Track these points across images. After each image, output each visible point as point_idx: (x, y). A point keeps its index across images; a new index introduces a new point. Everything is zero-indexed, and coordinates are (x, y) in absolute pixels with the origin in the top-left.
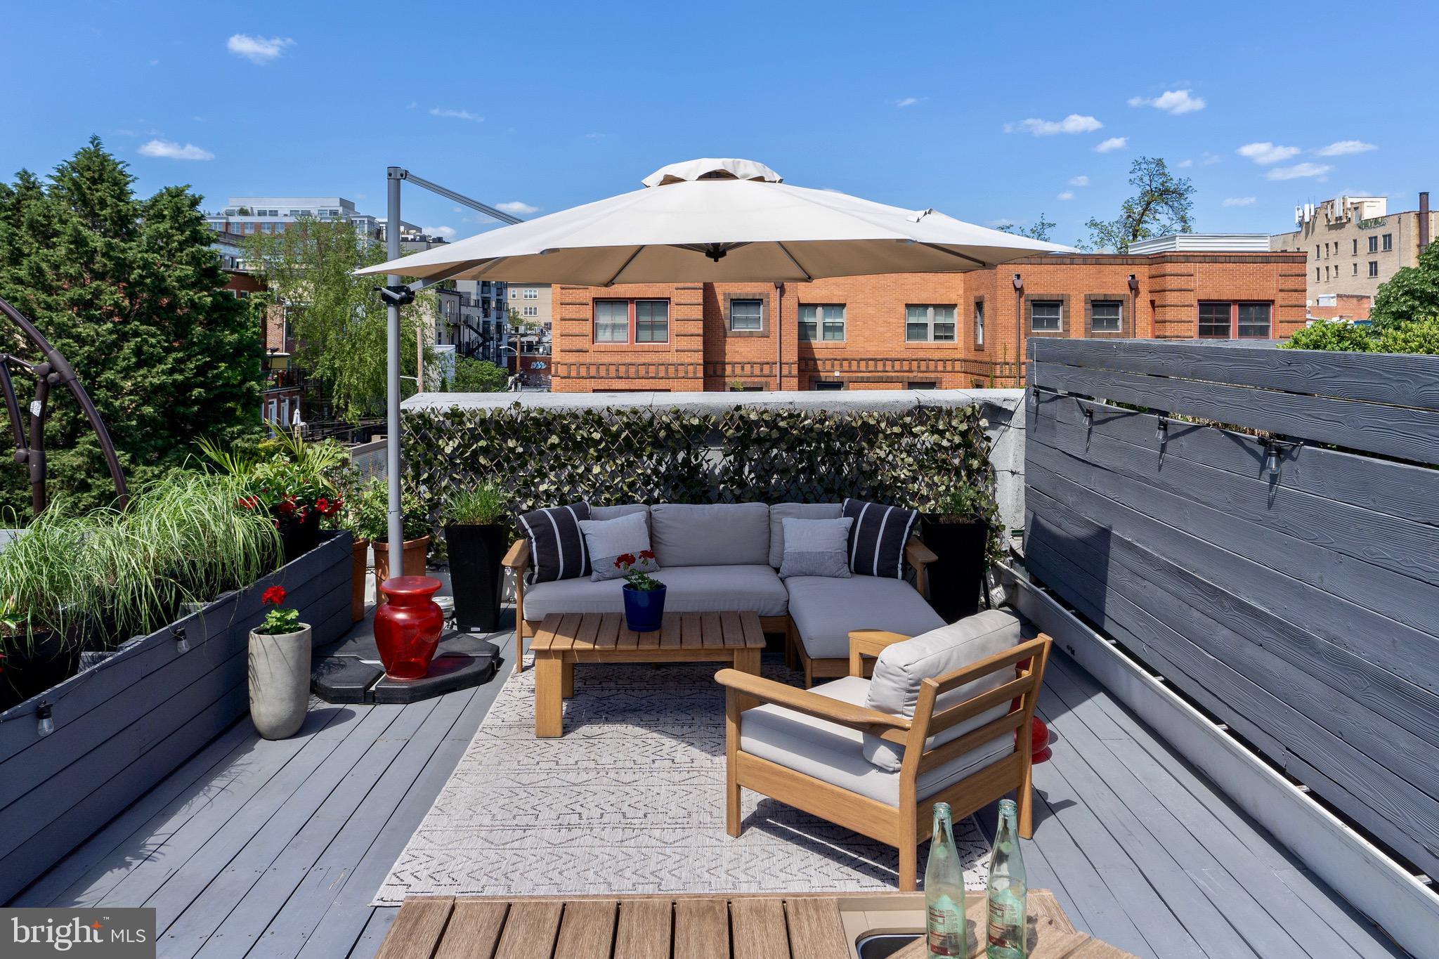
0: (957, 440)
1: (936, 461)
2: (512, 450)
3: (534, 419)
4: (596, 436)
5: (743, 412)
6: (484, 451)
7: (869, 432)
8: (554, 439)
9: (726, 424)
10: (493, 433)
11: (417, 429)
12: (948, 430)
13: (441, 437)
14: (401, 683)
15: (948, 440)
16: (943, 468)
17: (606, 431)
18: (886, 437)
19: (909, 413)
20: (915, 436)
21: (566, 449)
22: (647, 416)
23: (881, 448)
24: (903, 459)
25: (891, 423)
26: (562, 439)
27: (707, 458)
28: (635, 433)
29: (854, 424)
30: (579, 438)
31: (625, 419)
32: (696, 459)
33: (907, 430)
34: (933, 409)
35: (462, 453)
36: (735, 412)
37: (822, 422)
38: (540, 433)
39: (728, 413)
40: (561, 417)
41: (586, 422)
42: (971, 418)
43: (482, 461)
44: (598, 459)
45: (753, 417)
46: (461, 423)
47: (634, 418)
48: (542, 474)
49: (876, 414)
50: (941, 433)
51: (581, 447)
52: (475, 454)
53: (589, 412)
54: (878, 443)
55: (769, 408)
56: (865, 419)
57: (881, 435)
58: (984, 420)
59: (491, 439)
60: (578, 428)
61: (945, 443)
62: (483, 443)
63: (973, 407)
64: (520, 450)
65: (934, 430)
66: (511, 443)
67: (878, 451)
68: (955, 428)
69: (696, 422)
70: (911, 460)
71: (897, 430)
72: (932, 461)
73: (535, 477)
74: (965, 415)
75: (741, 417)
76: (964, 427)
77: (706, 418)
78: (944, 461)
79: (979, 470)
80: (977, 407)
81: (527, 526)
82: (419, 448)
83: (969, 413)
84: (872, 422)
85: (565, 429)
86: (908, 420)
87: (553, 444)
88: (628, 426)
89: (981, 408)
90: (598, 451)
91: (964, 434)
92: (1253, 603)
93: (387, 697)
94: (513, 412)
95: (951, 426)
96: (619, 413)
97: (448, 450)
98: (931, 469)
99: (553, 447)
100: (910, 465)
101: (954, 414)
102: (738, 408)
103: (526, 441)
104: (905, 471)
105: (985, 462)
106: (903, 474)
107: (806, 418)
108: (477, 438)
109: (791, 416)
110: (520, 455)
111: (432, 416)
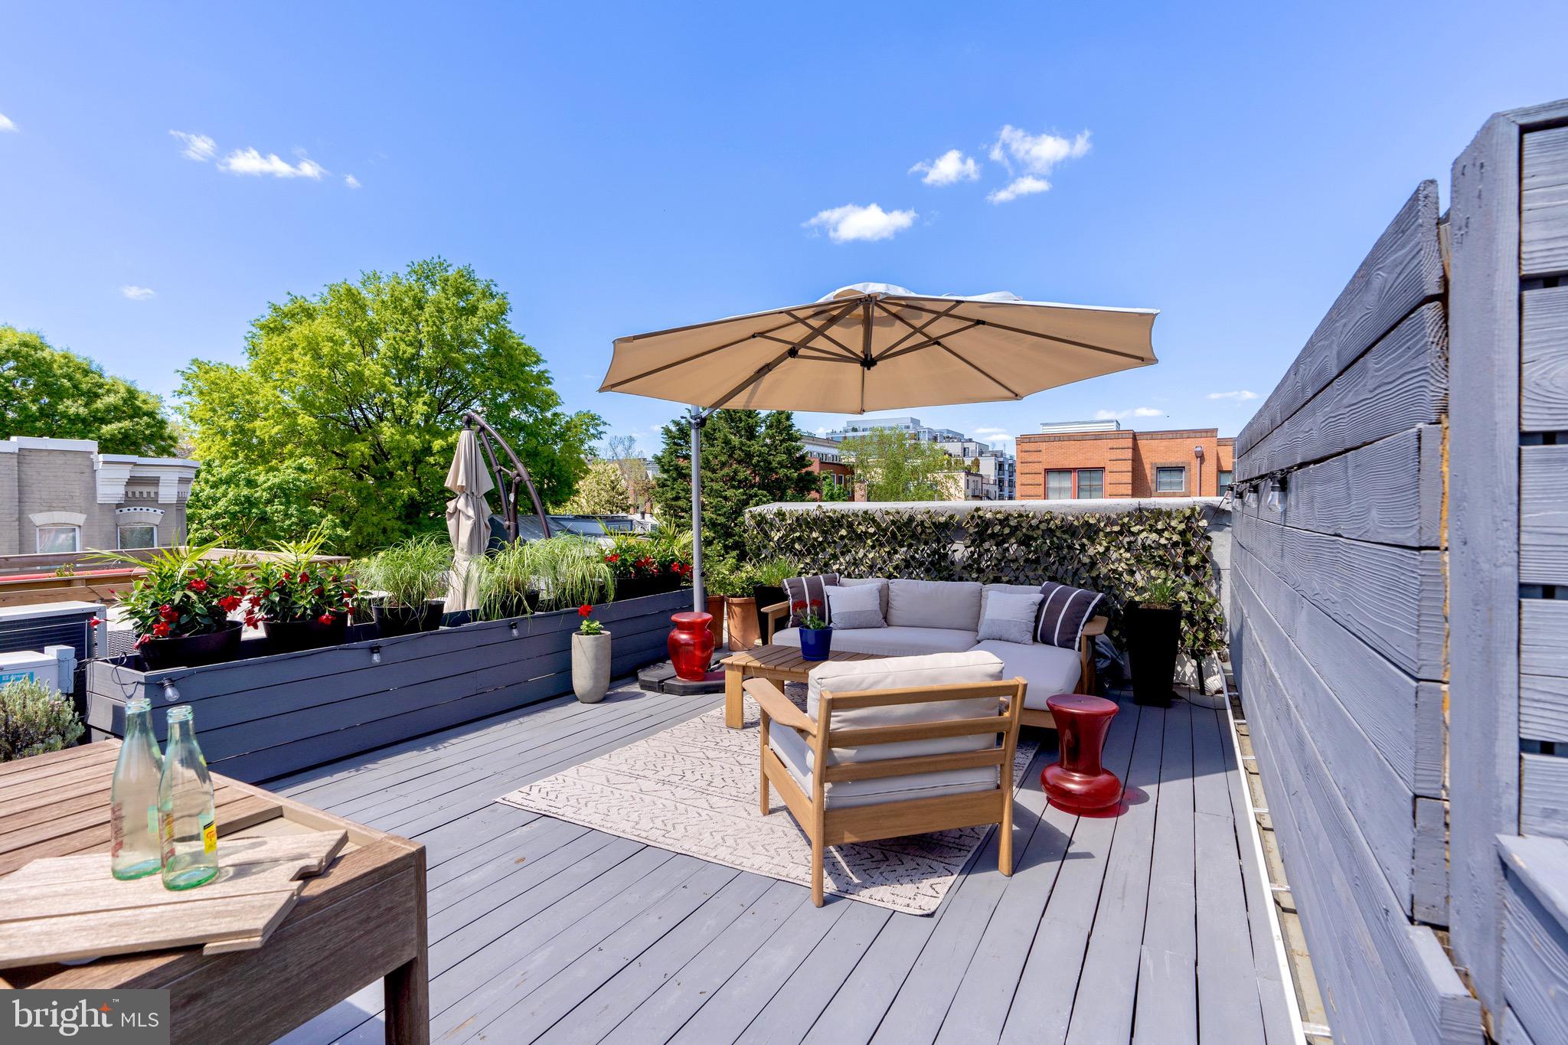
0: (1176, 538)
1: (1154, 557)
2: (816, 539)
3: (829, 517)
4: (872, 530)
5: (981, 513)
6: (799, 539)
7: (1091, 531)
8: (843, 532)
9: (968, 522)
10: (804, 527)
11: (759, 524)
12: (1166, 529)
13: (772, 530)
14: (680, 682)
15: (1167, 539)
16: (1161, 564)
17: (878, 526)
18: (1107, 535)
19: (1129, 515)
20: (1133, 534)
21: (851, 539)
22: (906, 517)
23: (1101, 544)
24: (1121, 554)
25: (1110, 522)
26: (848, 533)
27: (952, 549)
28: (899, 529)
29: (1076, 523)
30: (859, 531)
31: (891, 518)
32: (944, 549)
33: (1125, 530)
34: (1152, 511)
35: (785, 540)
36: (975, 514)
37: (1048, 521)
38: (833, 527)
39: (969, 514)
40: (848, 516)
41: (865, 519)
42: (1191, 519)
43: (797, 546)
44: (873, 547)
45: (989, 515)
46: (784, 520)
47: (897, 517)
48: (835, 557)
49: (1096, 515)
50: (1160, 532)
51: (861, 538)
52: (793, 541)
53: (866, 512)
54: (1097, 540)
55: (1003, 510)
56: (1086, 519)
57: (1101, 534)
58: (1205, 521)
59: (803, 531)
60: (859, 524)
61: (1163, 541)
62: (798, 534)
63: (1193, 510)
64: (820, 539)
65: (1152, 529)
66: (815, 535)
67: (1098, 547)
68: (1174, 529)
69: (942, 519)
70: (1128, 555)
71: (1116, 528)
72: (1144, 556)
73: (830, 560)
74: (1184, 515)
75: (980, 517)
76: (1182, 526)
77: (952, 517)
78: (1162, 557)
79: (1197, 567)
80: (1198, 509)
81: (788, 587)
82: (759, 537)
83: (1187, 515)
84: (1092, 521)
85: (850, 525)
86: (1126, 520)
87: (842, 536)
88: (893, 522)
89: (1201, 510)
90: (873, 541)
91: (1182, 533)
93: (671, 691)
94: (817, 514)
95: (1171, 527)
96: (888, 513)
97: (776, 539)
98: (1148, 564)
99: (842, 538)
100: (1127, 559)
101: (1174, 514)
102: (978, 509)
103: (824, 533)
104: (1123, 564)
105: (1204, 560)
106: (1122, 567)
107: (1033, 518)
108: (793, 530)
109: (1020, 516)
110: (821, 543)
111: (767, 516)
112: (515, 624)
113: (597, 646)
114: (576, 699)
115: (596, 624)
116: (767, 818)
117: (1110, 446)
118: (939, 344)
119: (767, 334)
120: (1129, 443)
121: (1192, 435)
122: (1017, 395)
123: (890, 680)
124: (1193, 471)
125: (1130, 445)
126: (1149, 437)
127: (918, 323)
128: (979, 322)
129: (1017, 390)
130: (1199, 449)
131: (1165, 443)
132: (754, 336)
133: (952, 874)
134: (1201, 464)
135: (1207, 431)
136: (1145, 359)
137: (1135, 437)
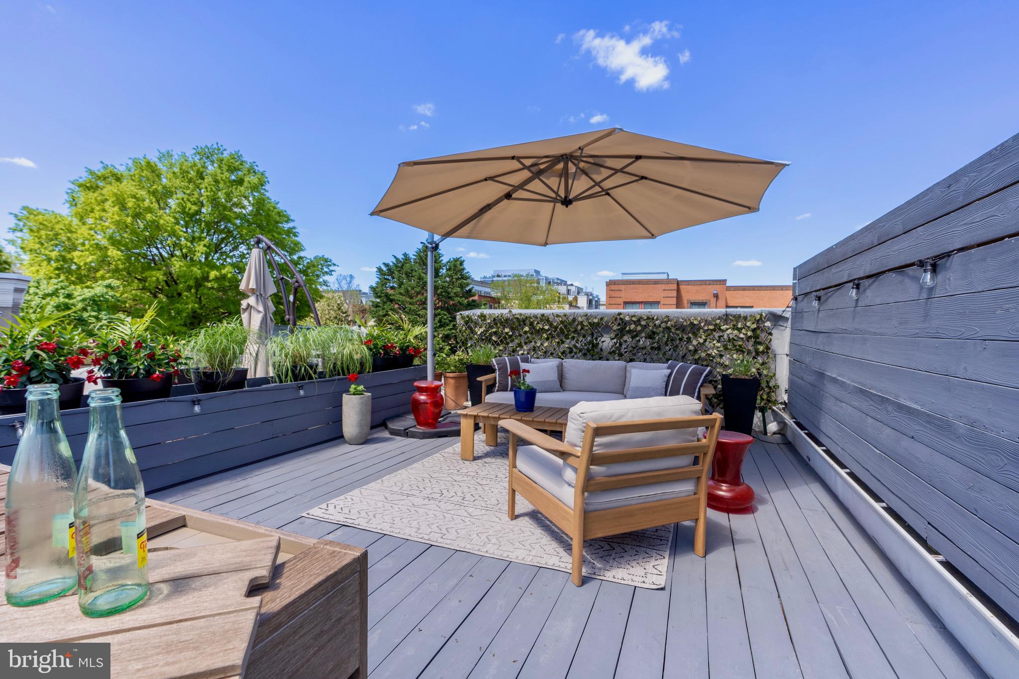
0: (749, 333)
1: (735, 346)
2: (507, 333)
3: (517, 318)
4: (547, 327)
5: (622, 316)
6: (495, 333)
7: (694, 329)
8: (527, 329)
9: (613, 322)
10: (499, 325)
11: (467, 323)
12: (744, 328)
13: (476, 327)
14: (420, 429)
15: (744, 334)
16: (740, 350)
17: (551, 325)
18: (705, 331)
19: (720, 318)
20: (723, 331)
21: (532, 333)
22: (571, 318)
23: (701, 337)
24: (714, 344)
25: (707, 323)
26: (530, 329)
27: (602, 340)
28: (565, 327)
29: (685, 323)
30: (538, 328)
31: (560, 319)
32: (596, 341)
33: (717, 328)
34: (735, 316)
35: (485, 335)
36: (618, 317)
37: (666, 322)
38: (520, 325)
39: (614, 317)
40: (530, 318)
41: (542, 320)
42: (759, 321)
43: (494, 338)
44: (547, 339)
45: (627, 318)
46: (485, 320)
47: (565, 318)
48: (520, 345)
49: (699, 319)
50: (740, 330)
51: (539, 333)
52: (491, 335)
53: (544, 316)
54: (699, 335)
55: (636, 314)
56: (692, 321)
57: (701, 331)
58: (768, 322)
59: (498, 329)
60: (538, 323)
61: (742, 336)
62: (494, 330)
63: (761, 315)
64: (511, 333)
65: (735, 328)
66: (507, 330)
67: (699, 339)
68: (749, 327)
69: (596, 321)
70: (719, 345)
71: (711, 327)
72: (732, 345)
73: (517, 347)
74: (755, 319)
75: (621, 319)
76: (755, 326)
77: (602, 319)
78: (740, 346)
79: (763, 352)
80: (764, 315)
81: (495, 364)
82: (467, 332)
83: (757, 318)
84: (696, 322)
85: (531, 324)
86: (718, 321)
88: (562, 322)
89: (766, 316)
90: (547, 335)
91: (754, 330)
93: (414, 435)
94: (509, 315)
95: (746, 326)
96: (558, 316)
97: (479, 333)
98: (732, 350)
99: (526, 332)
100: (718, 347)
101: (749, 319)
102: (619, 314)
103: (512, 329)
104: (715, 351)
105: (768, 348)
106: (714, 352)
107: (657, 320)
108: (491, 327)
109: (648, 318)
110: (510, 336)
111: (473, 317)
112: (302, 386)
113: (362, 403)
114: (346, 442)
115: (361, 388)
116: (514, 522)
117: (663, 288)
118: (608, 194)
119: (496, 179)
120: (675, 286)
121: (712, 283)
122: (653, 235)
123: (630, 414)
124: (712, 305)
125: (676, 288)
126: (686, 283)
127: (598, 178)
128: (643, 178)
129: (653, 231)
130: (715, 292)
131: (696, 288)
132: (486, 180)
133: (664, 558)
134: (717, 301)
135: (720, 281)
136: (751, 209)
137: (678, 283)
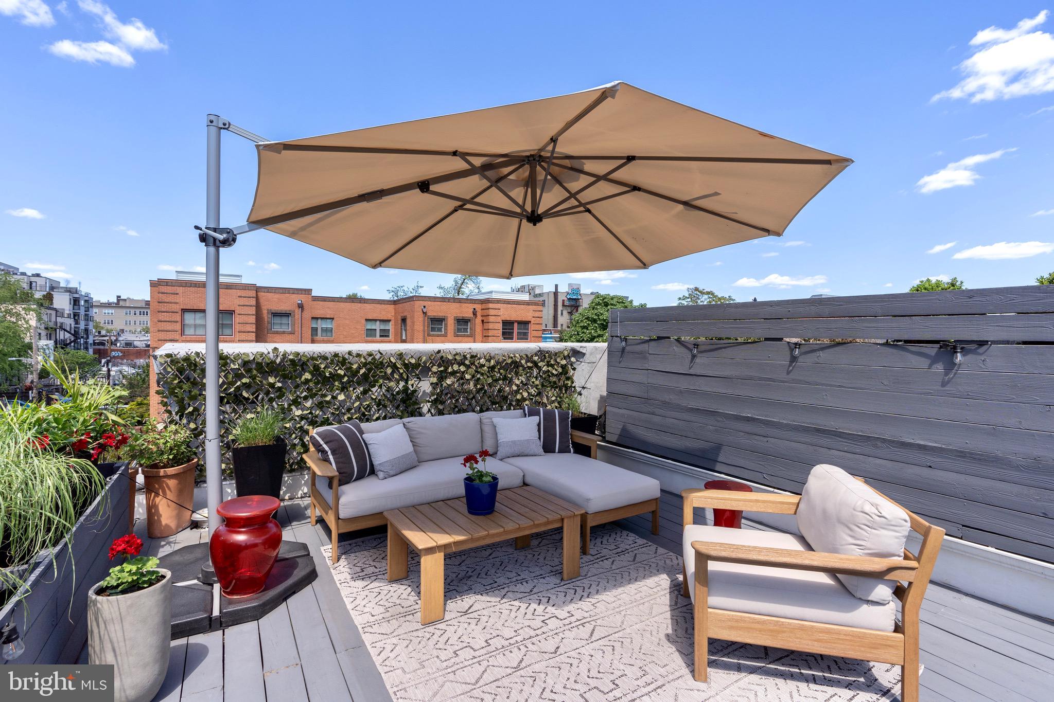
0: (560, 370)
1: (550, 382)
2: (272, 385)
3: (292, 361)
4: (341, 372)
5: (442, 355)
6: (247, 386)
7: (515, 366)
8: (307, 376)
9: (432, 362)
10: (255, 372)
12: (555, 364)
17: (348, 369)
19: (536, 355)
20: (540, 368)
21: (317, 383)
22: (379, 357)
25: (527, 360)
26: (313, 375)
27: (419, 386)
28: (370, 370)
29: (506, 361)
30: (327, 374)
32: (412, 386)
34: (547, 353)
36: (437, 355)
38: (296, 371)
39: (432, 355)
40: (313, 358)
41: (332, 362)
42: (566, 357)
43: (245, 394)
44: (342, 389)
47: (369, 359)
48: (297, 402)
49: (517, 355)
50: (552, 366)
51: (327, 381)
53: (336, 355)
54: (521, 372)
56: (513, 358)
58: (573, 358)
59: (253, 377)
60: (326, 367)
61: (554, 371)
62: (246, 381)
63: (567, 352)
64: (280, 385)
65: (548, 365)
66: (271, 380)
68: (559, 363)
69: (413, 361)
70: (538, 381)
71: (529, 364)
73: (289, 405)
74: (563, 355)
75: (441, 358)
76: (563, 362)
77: (420, 358)
78: (555, 383)
79: (570, 387)
80: (569, 351)
82: (184, 387)
83: (565, 355)
84: (517, 360)
85: (317, 368)
87: (306, 379)
88: (365, 365)
89: (571, 352)
90: (342, 383)
91: (562, 366)
92: (922, 443)
94: (271, 355)
95: (557, 362)
96: (358, 355)
99: (307, 381)
100: (538, 384)
101: (558, 355)
102: (439, 352)
103: (283, 378)
105: (573, 382)
108: (239, 376)
109: (472, 357)
110: (280, 389)
117: (239, 294)
120: (253, 294)
121: (296, 292)
124: (296, 316)
125: (255, 295)
126: (266, 290)
130: (300, 302)
131: (277, 296)
134: (302, 312)
135: (305, 290)
137: (258, 289)
